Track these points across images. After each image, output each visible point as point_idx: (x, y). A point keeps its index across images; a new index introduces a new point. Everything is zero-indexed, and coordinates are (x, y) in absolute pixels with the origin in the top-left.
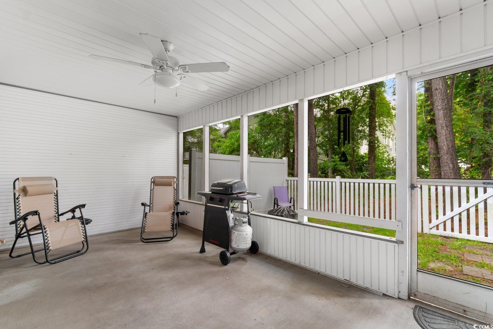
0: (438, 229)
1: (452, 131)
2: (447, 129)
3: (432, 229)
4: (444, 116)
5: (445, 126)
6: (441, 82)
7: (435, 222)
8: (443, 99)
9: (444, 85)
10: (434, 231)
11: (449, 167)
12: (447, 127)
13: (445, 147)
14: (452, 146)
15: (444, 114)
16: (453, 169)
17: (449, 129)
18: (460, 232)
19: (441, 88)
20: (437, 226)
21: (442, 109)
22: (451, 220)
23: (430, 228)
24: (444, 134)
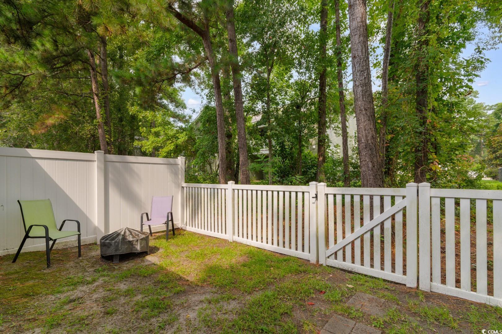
0: (336, 258)
1: (373, 117)
2: (366, 114)
3: (330, 257)
4: (363, 95)
5: (363, 109)
6: (360, 46)
7: (333, 248)
8: (362, 71)
9: (364, 51)
10: (332, 262)
11: (368, 167)
12: (366, 110)
13: (364, 138)
14: (372, 137)
15: (362, 92)
16: (372, 170)
17: (368, 113)
18: (362, 264)
19: (360, 54)
20: (336, 253)
21: (360, 84)
22: (352, 245)
23: (327, 256)
24: (363, 121)
